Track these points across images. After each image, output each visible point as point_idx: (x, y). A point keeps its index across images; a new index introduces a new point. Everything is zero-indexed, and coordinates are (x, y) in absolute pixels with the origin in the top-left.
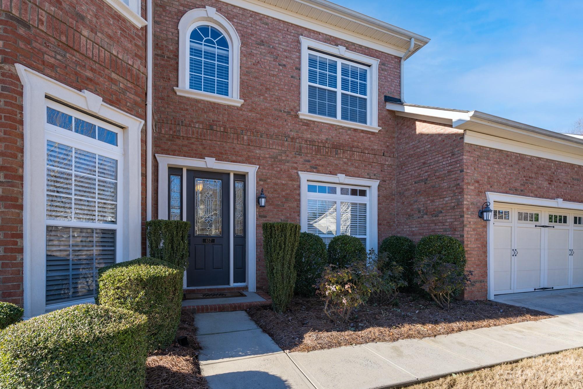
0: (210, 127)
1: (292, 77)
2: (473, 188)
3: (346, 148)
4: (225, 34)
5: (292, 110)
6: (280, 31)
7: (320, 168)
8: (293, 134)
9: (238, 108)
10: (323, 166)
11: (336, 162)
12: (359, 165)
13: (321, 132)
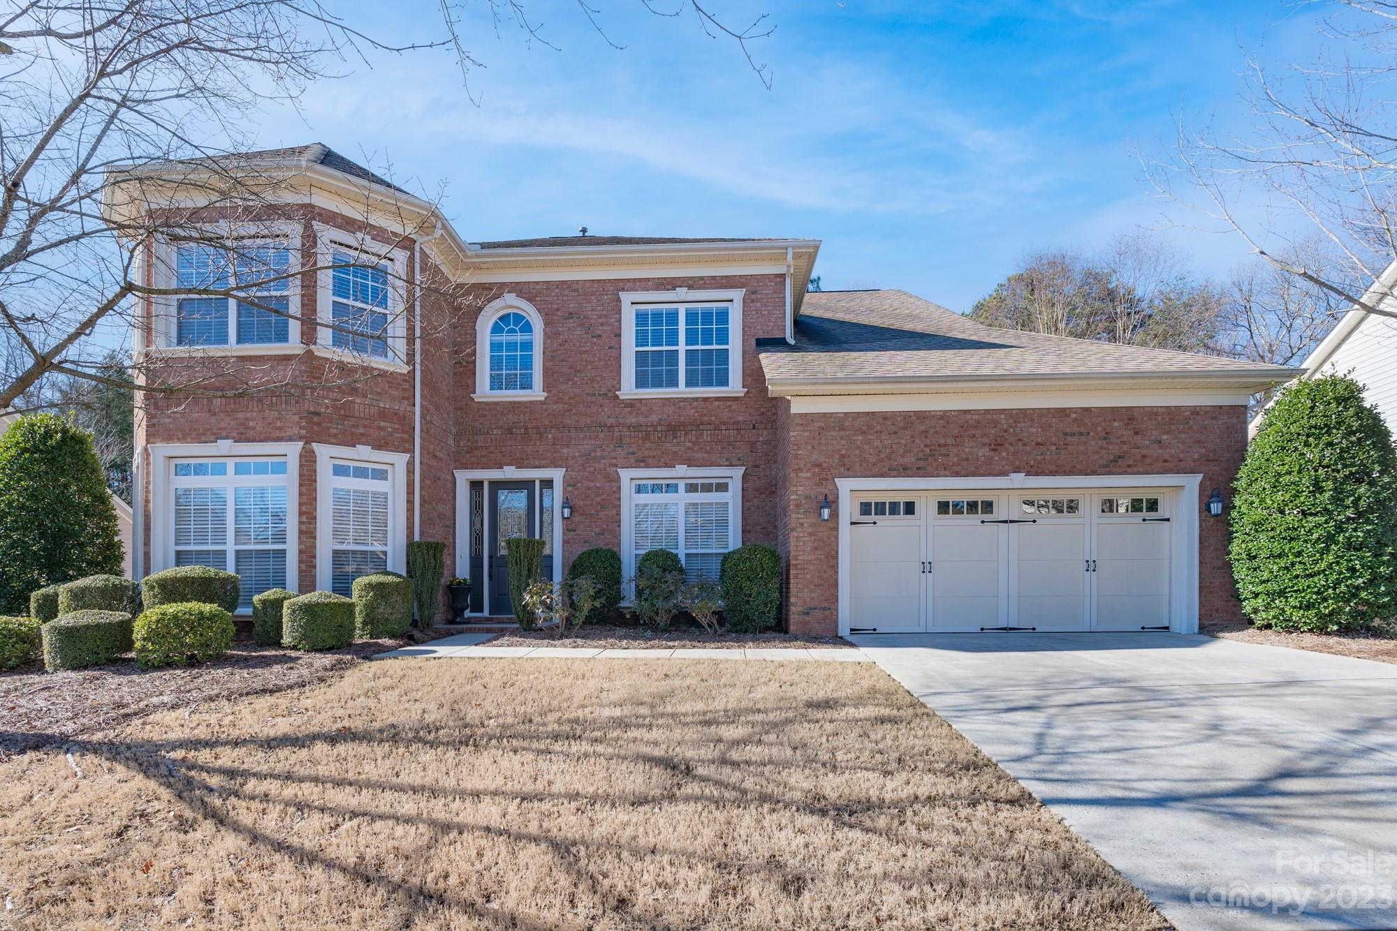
0: (510, 431)
1: (610, 348)
2: (809, 475)
3: (689, 428)
4: (528, 318)
5: (610, 391)
6: (593, 293)
7: (650, 461)
8: (611, 421)
9: (542, 403)
10: (654, 457)
11: (674, 449)
12: (711, 448)
13: (651, 411)
